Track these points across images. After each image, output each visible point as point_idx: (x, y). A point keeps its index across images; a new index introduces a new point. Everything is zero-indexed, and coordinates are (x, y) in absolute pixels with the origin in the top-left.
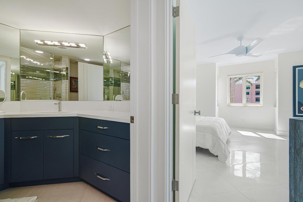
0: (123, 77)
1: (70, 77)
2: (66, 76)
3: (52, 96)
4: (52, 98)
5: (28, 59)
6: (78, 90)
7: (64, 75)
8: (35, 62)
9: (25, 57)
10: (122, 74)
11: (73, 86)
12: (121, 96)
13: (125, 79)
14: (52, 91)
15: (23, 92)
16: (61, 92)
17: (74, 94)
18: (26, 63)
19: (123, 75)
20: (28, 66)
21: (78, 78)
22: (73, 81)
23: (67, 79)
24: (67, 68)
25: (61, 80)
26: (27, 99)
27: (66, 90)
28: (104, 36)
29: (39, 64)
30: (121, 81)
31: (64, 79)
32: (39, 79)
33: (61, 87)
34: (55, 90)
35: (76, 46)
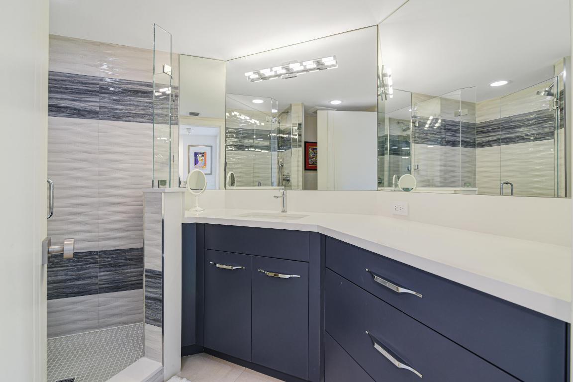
0: (418, 131)
1: (305, 142)
2: (299, 140)
3: (275, 179)
4: (276, 183)
5: (243, 117)
6: (317, 167)
7: (294, 140)
8: (253, 121)
9: (237, 114)
10: (414, 123)
11: (310, 160)
12: (412, 176)
13: (423, 136)
14: (275, 170)
15: (232, 174)
16: (290, 171)
17: (311, 173)
18: (241, 125)
19: (417, 124)
20: (244, 130)
21: (316, 143)
22: (310, 150)
23: (300, 146)
24: (300, 125)
25: (290, 148)
26: (237, 186)
27: (298, 166)
28: (379, 26)
29: (259, 124)
30: (412, 140)
31: (295, 146)
32: (257, 150)
33: (290, 162)
34: (281, 167)
35: (315, 66)
